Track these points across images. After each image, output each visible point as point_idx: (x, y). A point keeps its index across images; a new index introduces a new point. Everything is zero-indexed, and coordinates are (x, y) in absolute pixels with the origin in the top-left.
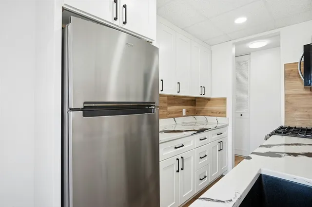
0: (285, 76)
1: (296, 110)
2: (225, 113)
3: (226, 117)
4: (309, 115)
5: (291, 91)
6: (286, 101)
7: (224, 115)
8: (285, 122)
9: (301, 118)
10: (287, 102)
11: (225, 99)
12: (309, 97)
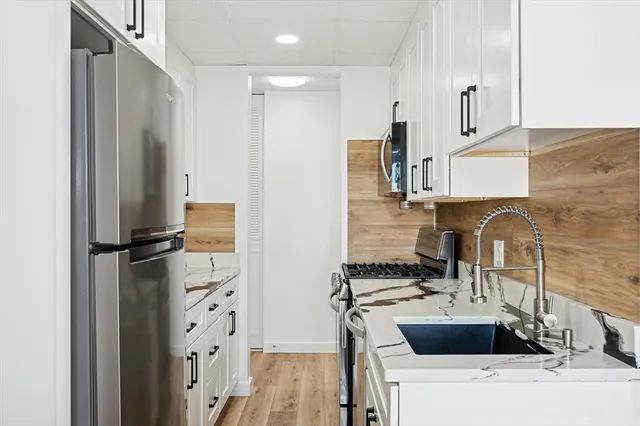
0: (349, 165)
1: (364, 230)
2: (231, 241)
3: (233, 251)
4: (382, 240)
5: (357, 196)
6: (350, 214)
7: (230, 246)
8: (349, 254)
9: (371, 246)
10: (352, 217)
11: (231, 208)
12: (383, 206)
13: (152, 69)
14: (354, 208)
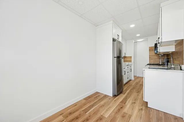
0: (149, 50)
1: (152, 59)
2: (131, 61)
8: (149, 63)
9: (153, 61)
10: (150, 57)
11: (131, 57)
12: (155, 56)
13: (120, 42)
14: (150, 56)
